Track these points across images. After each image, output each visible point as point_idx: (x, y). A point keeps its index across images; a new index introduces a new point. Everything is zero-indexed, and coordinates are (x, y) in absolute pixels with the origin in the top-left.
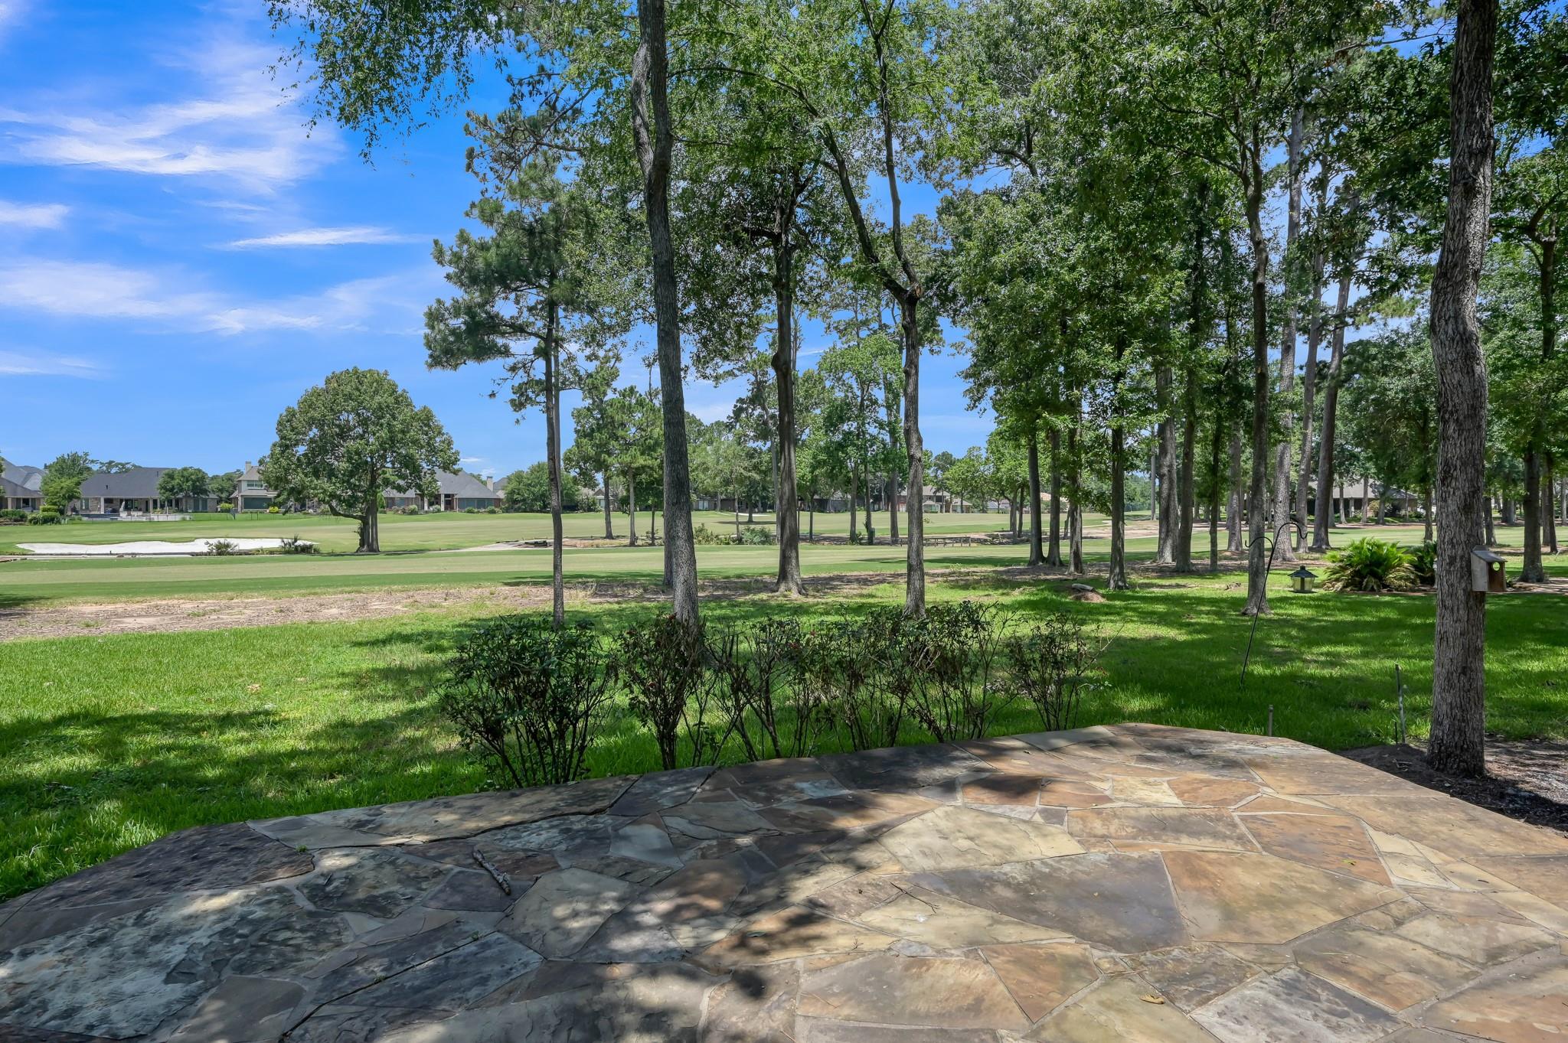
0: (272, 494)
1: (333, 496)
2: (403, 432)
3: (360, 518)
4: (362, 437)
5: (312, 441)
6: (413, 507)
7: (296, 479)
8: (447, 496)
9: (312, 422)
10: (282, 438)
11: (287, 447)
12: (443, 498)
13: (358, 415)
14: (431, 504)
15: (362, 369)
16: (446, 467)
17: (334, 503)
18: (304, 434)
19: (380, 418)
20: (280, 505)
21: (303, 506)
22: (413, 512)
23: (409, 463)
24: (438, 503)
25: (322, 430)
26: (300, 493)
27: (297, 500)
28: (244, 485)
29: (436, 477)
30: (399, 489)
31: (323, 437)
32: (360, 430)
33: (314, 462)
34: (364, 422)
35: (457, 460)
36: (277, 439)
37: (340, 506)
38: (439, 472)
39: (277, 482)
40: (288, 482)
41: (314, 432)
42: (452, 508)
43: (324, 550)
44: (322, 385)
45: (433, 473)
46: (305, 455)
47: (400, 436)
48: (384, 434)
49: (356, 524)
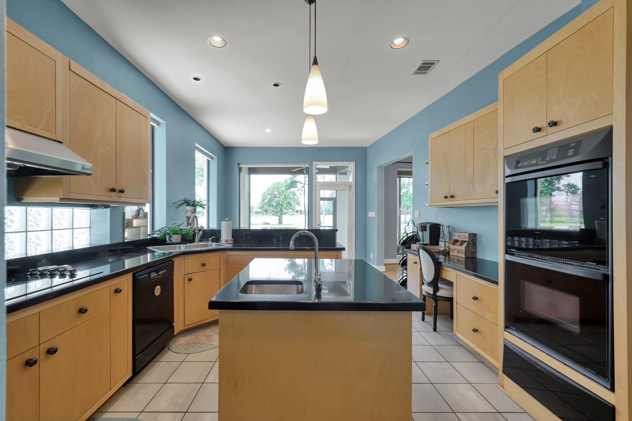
0: (261, 211)
1: (273, 211)
2: (288, 196)
3: (279, 216)
4: (279, 197)
5: (269, 199)
6: (292, 213)
7: (266, 207)
8: (300, 211)
9: (268, 194)
10: (263, 198)
11: (264, 200)
12: (299, 211)
13: (278, 192)
14: (296, 213)
15: (279, 181)
16: (297, 204)
17: (273, 213)
18: (267, 197)
19: (283, 193)
20: (262, 213)
21: (267, 213)
22: (292, 215)
23: (289, 203)
24: (298, 213)
25: (271, 196)
26: (266, 210)
27: (266, 212)
28: (255, 208)
29: (295, 206)
30: (287, 209)
31: (271, 198)
32: (279, 196)
33: (269, 204)
34: (279, 194)
35: (300, 202)
36: (262, 199)
37: (275, 213)
38: (296, 205)
39: (262, 208)
40: (264, 208)
41: (269, 196)
42: (301, 214)
43: (271, 224)
44: (271, 186)
45: (295, 205)
46: (267, 202)
47: (287, 197)
48: (284, 197)
49: (278, 218)
